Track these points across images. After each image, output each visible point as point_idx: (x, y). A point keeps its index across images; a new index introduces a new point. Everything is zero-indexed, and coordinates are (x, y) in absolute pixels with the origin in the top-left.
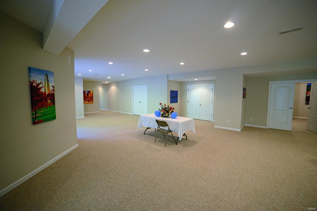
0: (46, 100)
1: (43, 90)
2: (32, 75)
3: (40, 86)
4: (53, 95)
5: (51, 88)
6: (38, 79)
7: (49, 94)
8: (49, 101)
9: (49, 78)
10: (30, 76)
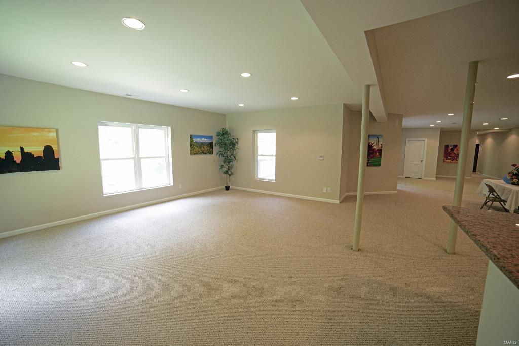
0: (376, 153)
1: (375, 147)
2: (370, 138)
3: (373, 144)
4: (381, 150)
5: (380, 146)
6: (373, 141)
7: (378, 150)
8: (378, 154)
9: (379, 139)
10: (369, 140)
